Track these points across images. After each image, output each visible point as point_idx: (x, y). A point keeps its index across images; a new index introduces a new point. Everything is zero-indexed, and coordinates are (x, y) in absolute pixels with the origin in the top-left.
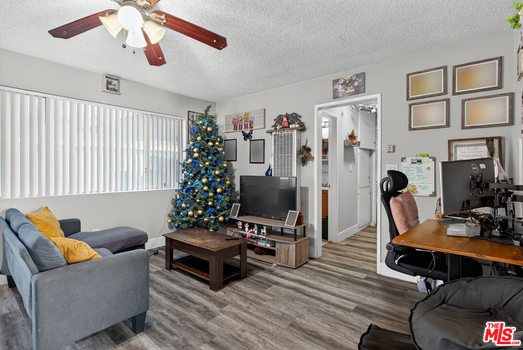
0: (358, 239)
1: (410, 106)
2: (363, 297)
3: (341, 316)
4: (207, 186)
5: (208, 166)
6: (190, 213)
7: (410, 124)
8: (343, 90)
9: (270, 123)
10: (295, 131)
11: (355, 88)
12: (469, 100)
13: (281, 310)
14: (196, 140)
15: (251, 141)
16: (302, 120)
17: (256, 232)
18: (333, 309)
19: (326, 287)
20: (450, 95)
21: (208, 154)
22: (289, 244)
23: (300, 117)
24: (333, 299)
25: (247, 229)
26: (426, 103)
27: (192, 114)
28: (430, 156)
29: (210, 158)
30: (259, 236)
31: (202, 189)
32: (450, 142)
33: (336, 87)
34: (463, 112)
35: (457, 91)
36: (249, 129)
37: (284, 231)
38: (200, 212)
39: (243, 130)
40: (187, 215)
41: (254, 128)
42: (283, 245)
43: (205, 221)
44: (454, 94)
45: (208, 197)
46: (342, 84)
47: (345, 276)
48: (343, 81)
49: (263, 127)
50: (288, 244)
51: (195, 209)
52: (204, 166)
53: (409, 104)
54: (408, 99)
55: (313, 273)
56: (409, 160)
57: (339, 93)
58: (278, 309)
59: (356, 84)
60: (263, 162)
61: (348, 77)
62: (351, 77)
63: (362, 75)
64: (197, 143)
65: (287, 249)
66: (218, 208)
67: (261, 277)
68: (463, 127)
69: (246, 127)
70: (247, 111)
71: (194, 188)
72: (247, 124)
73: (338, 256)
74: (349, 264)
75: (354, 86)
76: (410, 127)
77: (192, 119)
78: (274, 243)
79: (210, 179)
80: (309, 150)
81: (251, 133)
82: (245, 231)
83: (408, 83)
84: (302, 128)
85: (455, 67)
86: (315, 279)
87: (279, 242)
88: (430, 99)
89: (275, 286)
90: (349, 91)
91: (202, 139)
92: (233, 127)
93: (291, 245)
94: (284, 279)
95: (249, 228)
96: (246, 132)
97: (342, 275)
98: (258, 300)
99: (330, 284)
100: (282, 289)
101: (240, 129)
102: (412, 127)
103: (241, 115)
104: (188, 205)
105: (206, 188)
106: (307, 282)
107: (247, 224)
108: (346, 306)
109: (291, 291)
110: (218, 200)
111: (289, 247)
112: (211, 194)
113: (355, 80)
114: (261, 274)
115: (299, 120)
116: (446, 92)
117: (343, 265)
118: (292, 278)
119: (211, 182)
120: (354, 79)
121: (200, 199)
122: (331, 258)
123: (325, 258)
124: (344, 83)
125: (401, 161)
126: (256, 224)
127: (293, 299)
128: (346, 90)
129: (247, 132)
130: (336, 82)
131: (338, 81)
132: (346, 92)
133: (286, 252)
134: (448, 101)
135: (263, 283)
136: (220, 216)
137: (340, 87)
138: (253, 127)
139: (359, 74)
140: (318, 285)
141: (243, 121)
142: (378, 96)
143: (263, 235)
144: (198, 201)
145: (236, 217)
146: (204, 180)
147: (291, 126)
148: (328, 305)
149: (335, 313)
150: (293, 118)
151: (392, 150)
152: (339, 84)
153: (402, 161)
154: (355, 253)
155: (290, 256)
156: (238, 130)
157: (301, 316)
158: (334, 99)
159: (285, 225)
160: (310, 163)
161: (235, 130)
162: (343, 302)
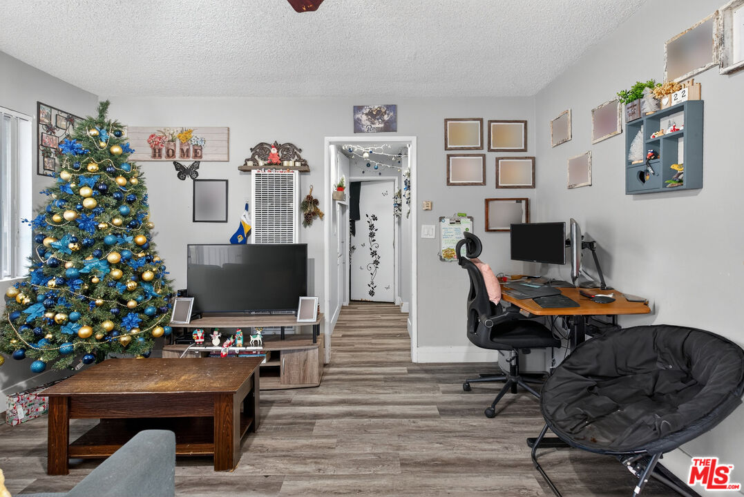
0: (347, 325)
1: (449, 156)
2: (431, 395)
3: (437, 426)
4: (118, 267)
5: (121, 226)
6: (85, 331)
7: (448, 179)
8: (369, 123)
9: (241, 153)
10: (297, 172)
11: (386, 123)
12: (502, 158)
13: (368, 452)
14: (85, 170)
15: (195, 180)
16: (303, 156)
17: (240, 342)
18: (421, 423)
19: (382, 398)
20: (485, 151)
21: (119, 201)
22: (308, 349)
23: (300, 150)
24: (408, 410)
25: (216, 341)
26: (465, 155)
27: (47, 110)
28: (468, 215)
29: (124, 209)
30: (248, 348)
31: (108, 275)
32: (487, 201)
33: (358, 116)
34: (497, 171)
35: (492, 148)
36: (191, 159)
37: (286, 333)
38: (108, 325)
39: (177, 158)
40: (75, 336)
41: (204, 158)
42: (296, 354)
43: (125, 341)
44: (490, 150)
45: (127, 291)
46: (366, 114)
47: (387, 376)
48: (368, 110)
49: (225, 158)
50: (305, 350)
51: (95, 322)
52: (110, 227)
53: (448, 155)
54: (446, 149)
55: (347, 385)
56: (447, 221)
57: (363, 125)
58: (360, 452)
59: (386, 118)
60: (225, 219)
61: (376, 107)
62: (380, 108)
63: (392, 108)
64: (89, 177)
65: (303, 360)
66: (149, 310)
67: (285, 415)
68: (497, 186)
69: (185, 154)
70: (188, 125)
71: (87, 274)
72: (188, 150)
73: (352, 353)
74: (374, 360)
75: (383, 121)
76: (448, 181)
77: (47, 121)
78: (275, 356)
79: (125, 254)
80: (316, 202)
81: (196, 166)
82: (212, 345)
83: (446, 130)
84: (305, 170)
85: (490, 122)
86: (358, 392)
87: (286, 352)
88: (467, 151)
89: (318, 422)
90: (377, 126)
91: (103, 168)
92: (150, 151)
93: (311, 351)
94: (319, 406)
95: (223, 339)
96: (182, 163)
97: (382, 376)
98: (320, 452)
99: (381, 391)
100: (335, 422)
101: (168, 156)
102: (451, 182)
103: (172, 132)
104: (74, 315)
105: (116, 273)
106: (353, 400)
107: (216, 333)
108: (428, 412)
109: (347, 420)
110: (145, 295)
111: (307, 354)
112: (131, 284)
113: (385, 113)
114: (274, 411)
115: (299, 156)
116: (482, 147)
117: (368, 362)
118: (328, 401)
119: (128, 260)
120: (383, 111)
121: (106, 297)
122: (344, 357)
123: (338, 360)
124: (370, 114)
125: (438, 221)
126: (240, 329)
127: (365, 429)
128: (373, 124)
129: (187, 164)
130: (358, 109)
131: (362, 109)
132: (373, 126)
133: (303, 363)
134: (484, 156)
135: (296, 424)
136: (155, 327)
137: (364, 118)
138: (201, 157)
139: (390, 106)
140: (372, 399)
141: (178, 143)
142: (414, 139)
143: (256, 345)
144: (99, 301)
145: (186, 323)
146: (113, 257)
147: (286, 163)
148: (412, 420)
149: (428, 426)
150: (289, 150)
151: (430, 208)
152: (363, 113)
153: (440, 221)
154: (364, 344)
155: (309, 370)
156: (163, 158)
157: (399, 448)
158: (355, 133)
159: (298, 321)
160: (316, 222)
161: (154, 156)
162: (419, 410)
